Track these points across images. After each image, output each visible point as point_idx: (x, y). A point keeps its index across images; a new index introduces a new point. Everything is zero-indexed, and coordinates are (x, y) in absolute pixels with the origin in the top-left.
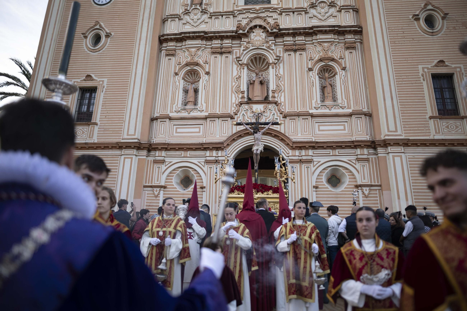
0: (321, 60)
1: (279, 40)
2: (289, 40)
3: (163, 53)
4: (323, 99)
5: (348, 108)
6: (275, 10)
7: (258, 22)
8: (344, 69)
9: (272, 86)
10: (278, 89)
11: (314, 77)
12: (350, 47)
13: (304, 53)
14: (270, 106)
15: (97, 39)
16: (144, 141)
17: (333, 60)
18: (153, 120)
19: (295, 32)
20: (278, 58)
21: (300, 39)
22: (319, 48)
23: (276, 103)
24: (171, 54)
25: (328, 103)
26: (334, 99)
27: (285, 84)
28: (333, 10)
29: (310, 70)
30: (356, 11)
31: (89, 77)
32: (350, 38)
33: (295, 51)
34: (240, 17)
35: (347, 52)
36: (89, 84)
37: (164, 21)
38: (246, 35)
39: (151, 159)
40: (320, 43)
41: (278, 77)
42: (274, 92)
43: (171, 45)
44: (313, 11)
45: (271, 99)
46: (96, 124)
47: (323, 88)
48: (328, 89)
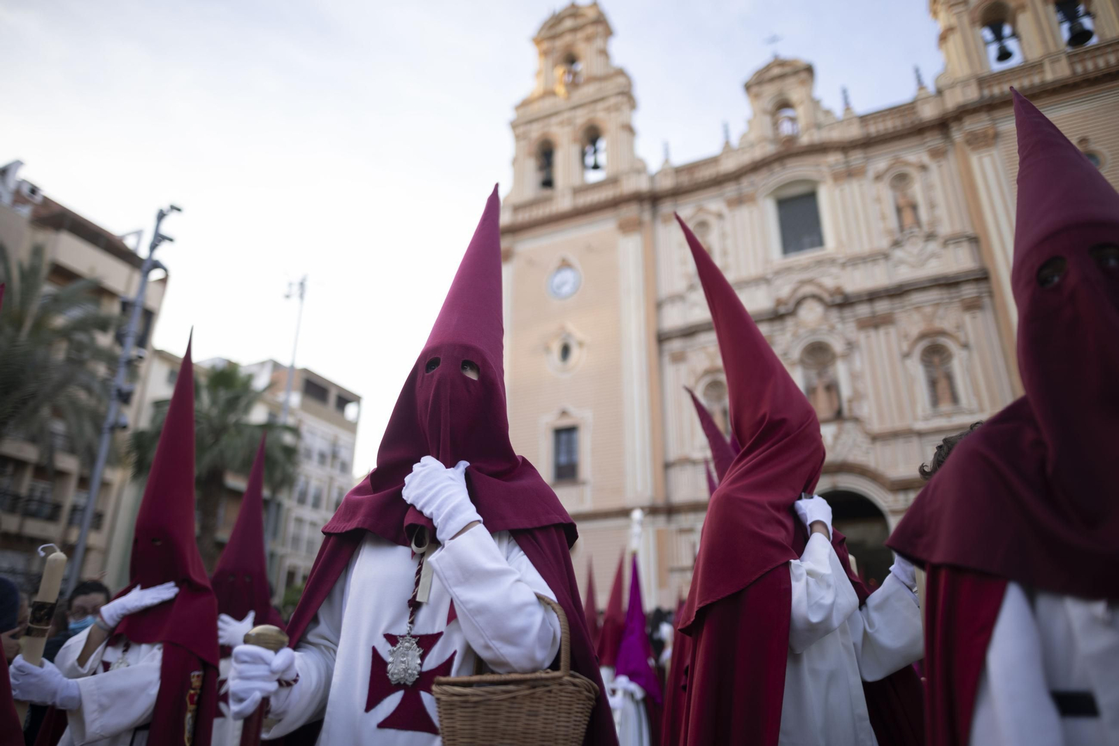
0: (923, 336)
1: (847, 313)
2: (863, 310)
3: (666, 359)
4: (935, 401)
5: (982, 410)
6: (833, 261)
7: (808, 289)
8: (965, 346)
9: (846, 391)
10: (857, 396)
11: (916, 368)
12: (972, 306)
13: (892, 330)
14: (849, 426)
15: (566, 351)
16: (660, 502)
17: (943, 333)
18: (667, 466)
19: (872, 297)
20: (851, 346)
21: (882, 306)
22: (916, 317)
23: (856, 420)
24: (679, 358)
25: (945, 407)
26: (955, 399)
27: (867, 385)
28: (933, 246)
29: (906, 355)
30: (974, 240)
31: (564, 413)
32: (969, 291)
33: (876, 326)
34: (778, 282)
35: (967, 318)
36: (565, 422)
37: (659, 305)
38: (793, 313)
39: (673, 527)
40: (918, 308)
41: (854, 377)
42: (850, 401)
43: (676, 345)
44: (898, 254)
45: (846, 412)
46: (584, 483)
47: (933, 384)
48: (942, 385)
